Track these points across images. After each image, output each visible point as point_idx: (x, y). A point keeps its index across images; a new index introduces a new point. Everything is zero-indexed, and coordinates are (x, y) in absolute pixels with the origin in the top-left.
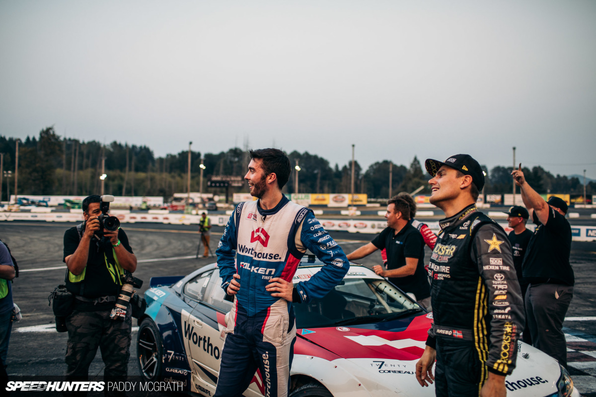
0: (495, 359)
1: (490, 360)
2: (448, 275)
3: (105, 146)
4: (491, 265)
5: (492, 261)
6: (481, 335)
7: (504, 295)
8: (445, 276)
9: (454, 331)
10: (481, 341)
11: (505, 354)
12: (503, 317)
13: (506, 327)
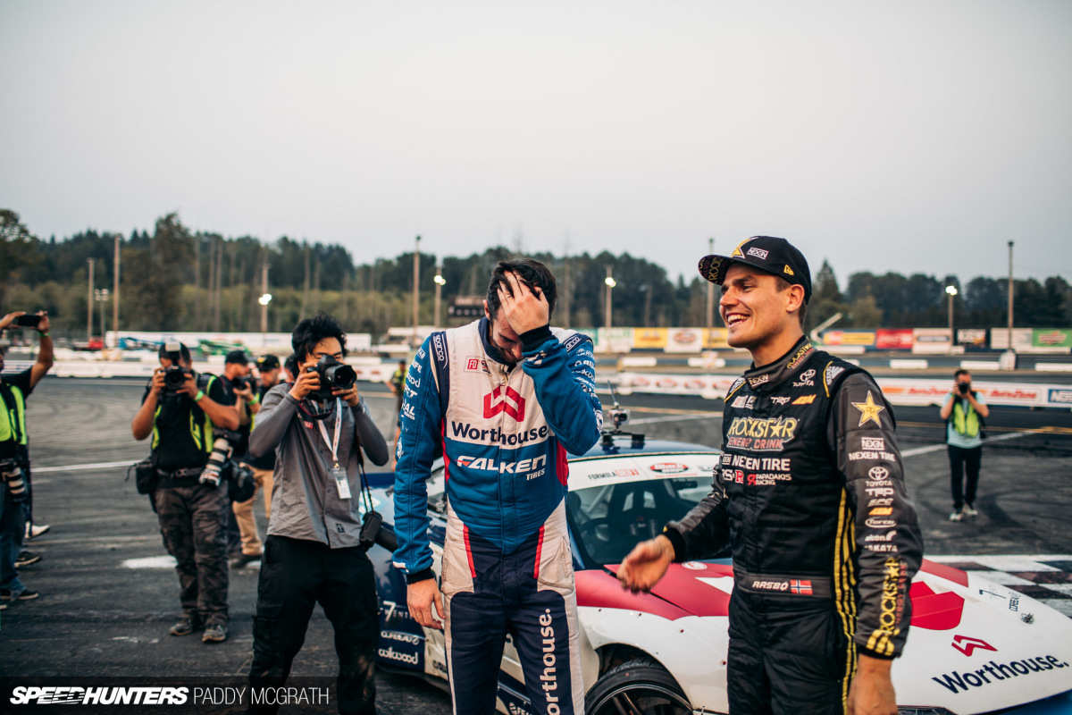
0: (869, 629)
1: (860, 632)
2: (788, 475)
3: (267, 246)
4: (864, 451)
5: (866, 442)
6: (846, 587)
7: (888, 507)
8: (780, 477)
9: (792, 582)
10: (846, 597)
11: (888, 619)
12: (883, 548)
13: (889, 567)
